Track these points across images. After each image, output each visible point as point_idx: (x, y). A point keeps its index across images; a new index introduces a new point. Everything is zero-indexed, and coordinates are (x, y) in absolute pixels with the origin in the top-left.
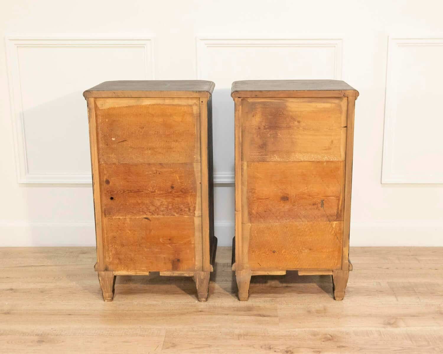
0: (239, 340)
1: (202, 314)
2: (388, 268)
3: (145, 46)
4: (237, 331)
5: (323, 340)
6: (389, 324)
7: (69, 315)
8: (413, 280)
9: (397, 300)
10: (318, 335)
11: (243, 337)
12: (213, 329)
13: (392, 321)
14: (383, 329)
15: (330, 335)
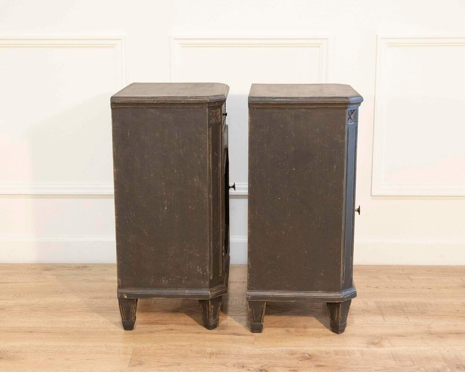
0: (210, 358)
1: (172, 333)
2: (377, 288)
3: (115, 46)
4: (209, 350)
5: (301, 359)
6: (373, 344)
7: (30, 332)
8: (402, 300)
9: (384, 320)
10: (296, 354)
11: (215, 355)
12: (184, 348)
13: (376, 341)
14: (366, 349)
15: (308, 354)
